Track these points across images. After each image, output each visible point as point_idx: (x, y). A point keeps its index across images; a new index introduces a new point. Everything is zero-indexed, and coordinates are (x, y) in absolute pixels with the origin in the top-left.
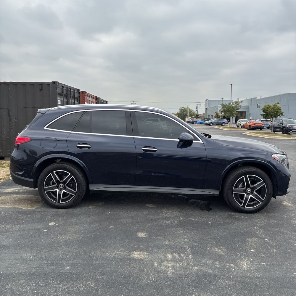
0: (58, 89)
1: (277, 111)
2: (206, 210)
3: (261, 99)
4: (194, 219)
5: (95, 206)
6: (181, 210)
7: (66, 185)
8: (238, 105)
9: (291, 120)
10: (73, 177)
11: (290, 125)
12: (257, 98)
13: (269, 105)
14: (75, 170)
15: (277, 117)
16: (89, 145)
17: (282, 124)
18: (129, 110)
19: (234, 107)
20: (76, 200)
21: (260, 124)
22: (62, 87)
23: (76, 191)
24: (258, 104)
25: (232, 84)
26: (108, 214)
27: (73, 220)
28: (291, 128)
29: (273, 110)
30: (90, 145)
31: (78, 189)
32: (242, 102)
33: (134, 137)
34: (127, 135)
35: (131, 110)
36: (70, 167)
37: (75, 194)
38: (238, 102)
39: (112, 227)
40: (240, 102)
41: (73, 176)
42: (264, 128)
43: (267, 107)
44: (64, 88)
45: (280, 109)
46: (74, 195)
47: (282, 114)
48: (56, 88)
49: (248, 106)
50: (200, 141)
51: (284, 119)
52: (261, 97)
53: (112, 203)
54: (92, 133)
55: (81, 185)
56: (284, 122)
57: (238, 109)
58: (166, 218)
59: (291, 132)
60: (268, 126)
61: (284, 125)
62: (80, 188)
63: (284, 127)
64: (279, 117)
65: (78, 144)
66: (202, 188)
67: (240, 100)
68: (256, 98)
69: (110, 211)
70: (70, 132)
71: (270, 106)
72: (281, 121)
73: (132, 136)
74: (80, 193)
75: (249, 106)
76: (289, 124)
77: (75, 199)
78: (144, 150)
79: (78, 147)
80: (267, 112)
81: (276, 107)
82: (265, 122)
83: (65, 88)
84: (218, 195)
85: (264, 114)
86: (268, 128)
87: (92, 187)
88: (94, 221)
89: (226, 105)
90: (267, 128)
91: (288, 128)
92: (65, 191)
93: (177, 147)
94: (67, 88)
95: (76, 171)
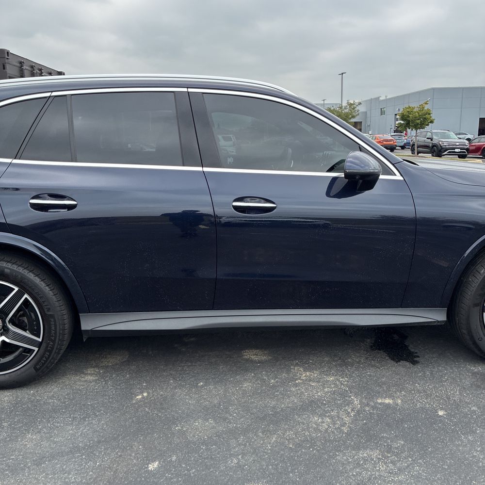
0: (7, 66)
1: (425, 117)
2: (406, 360)
3: (386, 100)
4: (391, 401)
5: (102, 367)
6: (341, 366)
7: (10, 322)
8: (354, 109)
9: (446, 133)
10: (26, 298)
11: (444, 142)
12: (381, 99)
13: (411, 106)
14: (31, 276)
15: (423, 128)
16: (68, 200)
17: (432, 140)
18: (185, 90)
19: (347, 113)
20: (43, 364)
21: (391, 141)
22: (18, 65)
23: (39, 337)
24: (381, 109)
25: (342, 74)
26: (140, 401)
27: (30, 441)
28: (445, 146)
29: (417, 116)
30: (73, 200)
31: (46, 331)
32: (360, 104)
33: (206, 169)
34: (184, 165)
35: (190, 90)
36: (15, 267)
37: (39, 345)
38: (354, 104)
39: (156, 464)
40: (357, 104)
41: (26, 296)
42: (397, 148)
43: (408, 110)
44: (24, 67)
45: (429, 114)
46: (36, 349)
47: (432, 122)
48: (4, 65)
49: (366, 112)
50: (395, 175)
51: (434, 131)
52: (386, 97)
53: (151, 353)
54: (76, 161)
55: (55, 321)
56: (434, 137)
57: (353, 117)
58: (312, 406)
59: (445, 153)
60: (402, 144)
61: (435, 142)
62: (53, 328)
63: (434, 146)
64: (427, 128)
65: (33, 198)
66: (401, 307)
67: (357, 101)
68: (379, 98)
69: (147, 388)
70: (8, 161)
71: (413, 108)
72: (429, 135)
73: (200, 169)
74: (54, 341)
75: (368, 112)
76: (442, 138)
77: (39, 361)
78: (236, 208)
79: (35, 206)
80: (408, 119)
81: (423, 110)
82: (397, 137)
83: (27, 68)
84: (443, 321)
85: (402, 122)
86: (403, 148)
87: (90, 323)
88: (99, 442)
89: (334, 109)
90: (400, 148)
91: (441, 147)
92: (7, 340)
93: (328, 194)
94: (32, 67)
95: (37, 280)
